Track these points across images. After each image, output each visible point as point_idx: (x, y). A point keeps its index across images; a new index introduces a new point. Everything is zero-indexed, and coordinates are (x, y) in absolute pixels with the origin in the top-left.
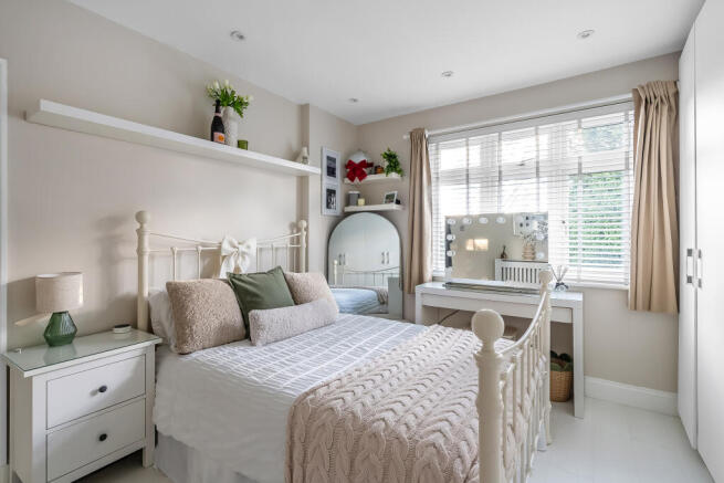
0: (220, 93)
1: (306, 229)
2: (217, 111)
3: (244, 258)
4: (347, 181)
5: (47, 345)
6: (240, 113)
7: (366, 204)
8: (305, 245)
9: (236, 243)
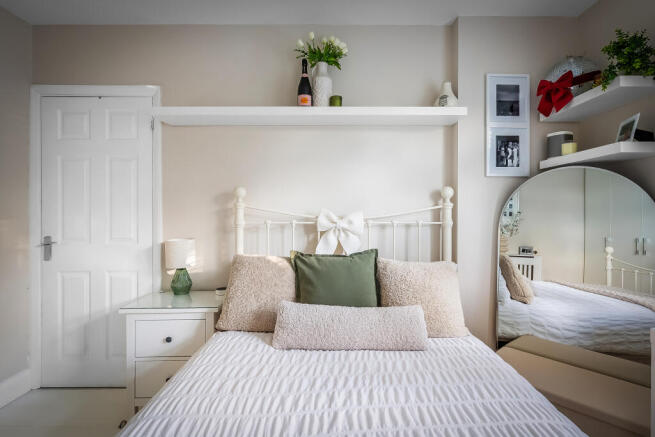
0: (307, 50)
1: (454, 200)
2: (305, 71)
3: (347, 235)
4: (542, 118)
5: (172, 293)
6: (337, 64)
7: (580, 148)
8: (451, 223)
9: (335, 218)
